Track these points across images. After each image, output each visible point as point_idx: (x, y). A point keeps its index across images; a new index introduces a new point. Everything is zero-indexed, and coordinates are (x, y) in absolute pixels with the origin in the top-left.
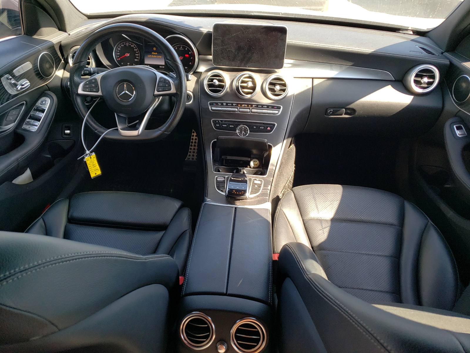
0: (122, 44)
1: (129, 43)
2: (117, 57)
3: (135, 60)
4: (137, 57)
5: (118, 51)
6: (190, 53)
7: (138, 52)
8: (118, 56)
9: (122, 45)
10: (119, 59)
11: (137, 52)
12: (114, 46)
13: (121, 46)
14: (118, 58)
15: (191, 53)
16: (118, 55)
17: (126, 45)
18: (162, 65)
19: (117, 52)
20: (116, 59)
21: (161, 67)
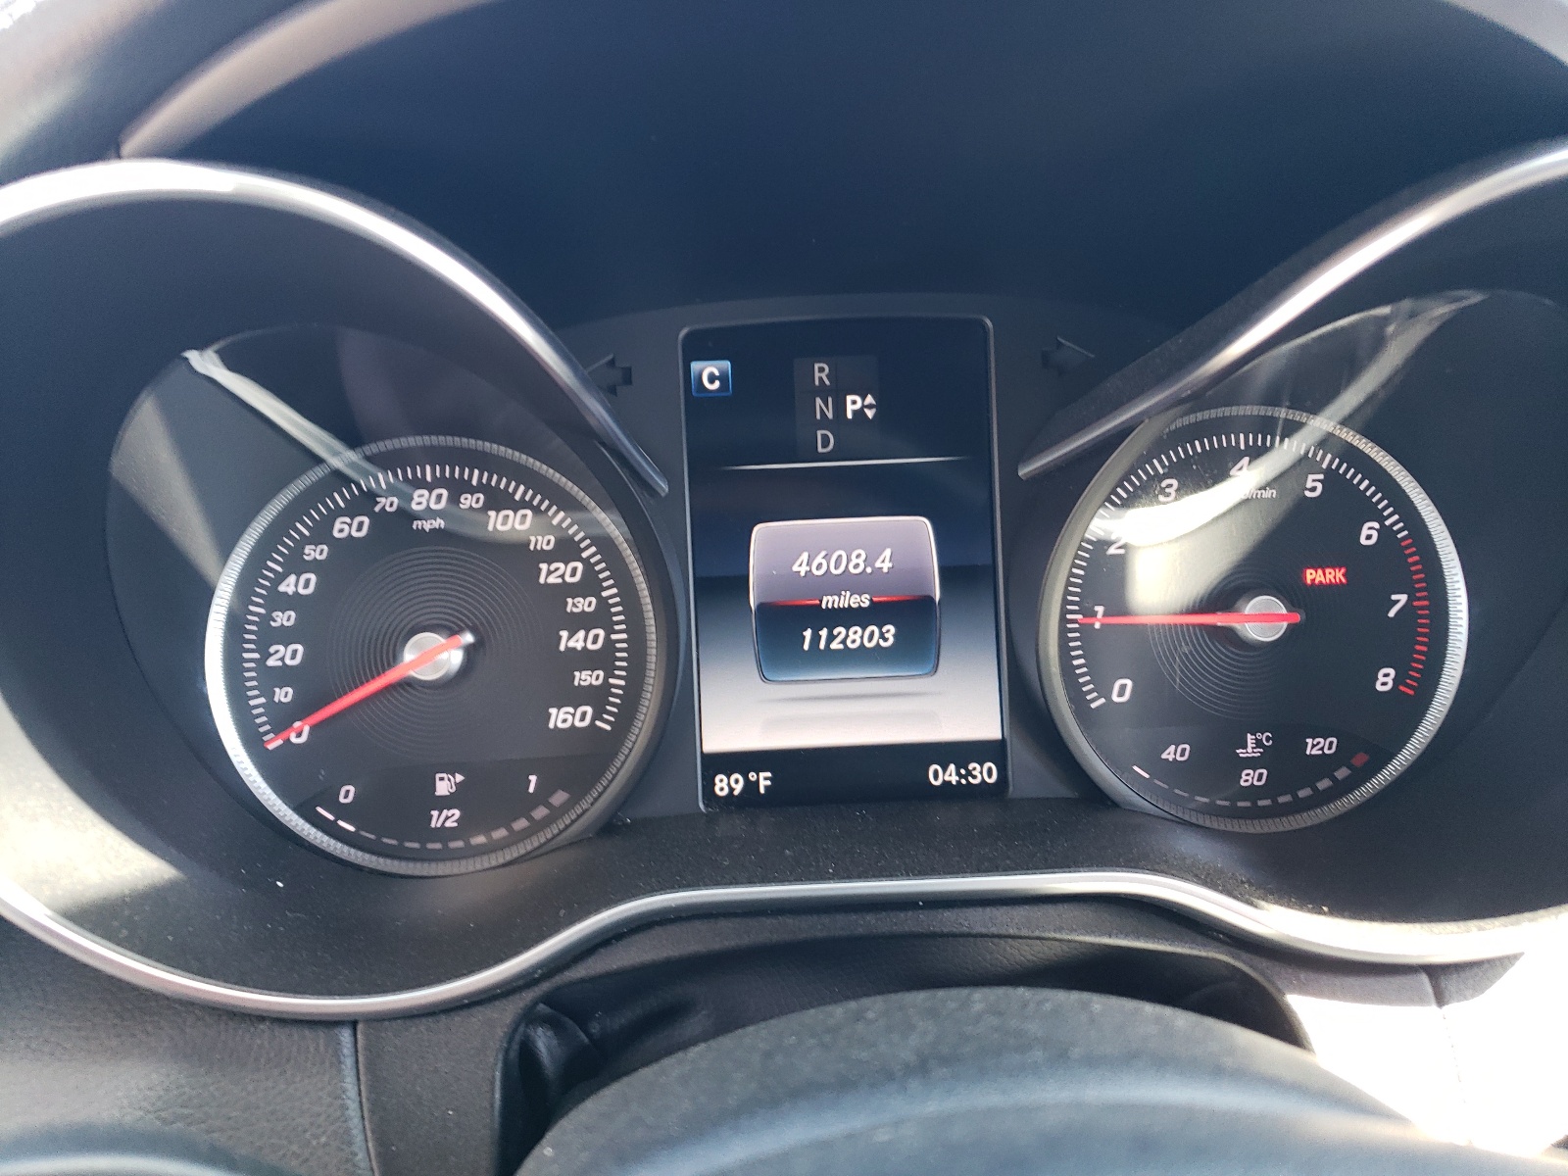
0: (339, 512)
1: (458, 488)
2: (271, 706)
3: (561, 718)
4: (586, 678)
5: (284, 619)
6: (1369, 534)
7: (603, 603)
8: (284, 695)
9: (342, 528)
10: (300, 734)
11: (584, 605)
12: (225, 552)
13: (321, 533)
14: (282, 719)
15: (1385, 532)
16: (284, 676)
17: (406, 516)
18: (960, 753)
19: (269, 636)
20: (252, 740)
21: (951, 775)
